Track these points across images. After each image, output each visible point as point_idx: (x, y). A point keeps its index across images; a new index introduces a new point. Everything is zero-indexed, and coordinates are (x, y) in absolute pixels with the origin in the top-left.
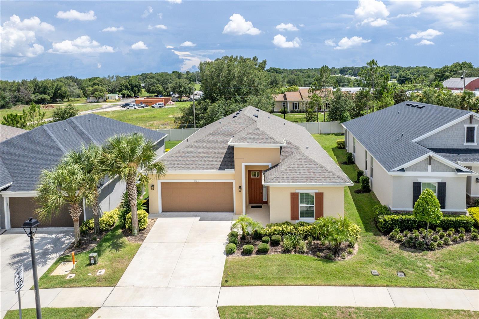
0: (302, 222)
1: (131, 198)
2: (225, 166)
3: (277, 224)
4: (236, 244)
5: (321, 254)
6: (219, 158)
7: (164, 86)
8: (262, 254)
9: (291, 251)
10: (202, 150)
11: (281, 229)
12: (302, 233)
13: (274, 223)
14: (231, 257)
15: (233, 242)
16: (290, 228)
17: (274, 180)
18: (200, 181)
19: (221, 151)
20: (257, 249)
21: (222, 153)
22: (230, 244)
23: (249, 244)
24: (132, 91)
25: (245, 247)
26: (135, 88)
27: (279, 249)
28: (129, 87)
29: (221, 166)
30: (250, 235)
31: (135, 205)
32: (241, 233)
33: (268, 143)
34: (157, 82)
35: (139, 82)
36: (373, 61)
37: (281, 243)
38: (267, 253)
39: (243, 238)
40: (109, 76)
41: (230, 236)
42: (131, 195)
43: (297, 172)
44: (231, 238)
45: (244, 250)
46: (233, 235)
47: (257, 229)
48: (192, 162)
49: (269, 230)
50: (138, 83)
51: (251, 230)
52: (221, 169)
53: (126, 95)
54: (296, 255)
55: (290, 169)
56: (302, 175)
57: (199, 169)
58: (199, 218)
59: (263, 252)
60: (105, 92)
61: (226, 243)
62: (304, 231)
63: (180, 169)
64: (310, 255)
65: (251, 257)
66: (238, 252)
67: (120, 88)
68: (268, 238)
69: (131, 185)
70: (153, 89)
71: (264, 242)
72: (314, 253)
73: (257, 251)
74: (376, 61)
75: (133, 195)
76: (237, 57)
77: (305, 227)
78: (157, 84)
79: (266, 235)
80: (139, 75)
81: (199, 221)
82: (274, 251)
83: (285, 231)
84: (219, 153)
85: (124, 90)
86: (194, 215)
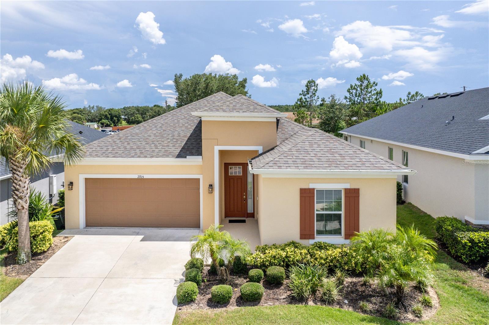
0: (320, 243)
1: (17, 195)
2: (188, 153)
3: (275, 246)
4: (198, 283)
5: (369, 307)
6: (178, 142)
7: (143, 116)
8: (249, 305)
9: (307, 299)
10: (154, 132)
11: (284, 254)
12: (323, 262)
13: (270, 244)
14: (187, 309)
15: (194, 279)
16: (301, 253)
17: (270, 165)
18: (146, 176)
19: (182, 134)
20: (238, 294)
21: (185, 136)
22: (186, 283)
23: (223, 284)
24: (112, 121)
25: (216, 289)
26: (114, 118)
27: (282, 293)
28: (109, 116)
29: (181, 153)
30: (226, 266)
31: (23, 208)
32: (210, 261)
33: (258, 112)
34: (137, 112)
35: (119, 112)
36: (364, 75)
37: (285, 282)
38: (259, 303)
39: (213, 271)
40: (89, 106)
41: (188, 267)
42: (18, 190)
43: (310, 153)
44: (190, 270)
45: (214, 296)
46: (193, 265)
47: (238, 253)
48: (135, 147)
49: (261, 257)
50: (117, 113)
51: (228, 255)
52: (179, 156)
53: (106, 124)
54: (318, 309)
55: (297, 148)
56: (321, 158)
57: (146, 157)
58: (141, 237)
59: (250, 301)
60: (84, 120)
61: (181, 280)
62: (327, 258)
63: (114, 157)
64: (346, 308)
65: (227, 312)
66: (201, 300)
67: (100, 117)
68: (260, 271)
69: (18, 173)
70: (132, 119)
71: (252, 279)
72: (354, 303)
73: (238, 298)
74: (368, 76)
75: (21, 191)
76: (216, 75)
77: (330, 252)
78: (136, 114)
79: (256, 267)
80: (121, 108)
81: (141, 241)
82: (273, 299)
83: (291, 259)
84: (179, 135)
85: (103, 119)
86: (135, 232)
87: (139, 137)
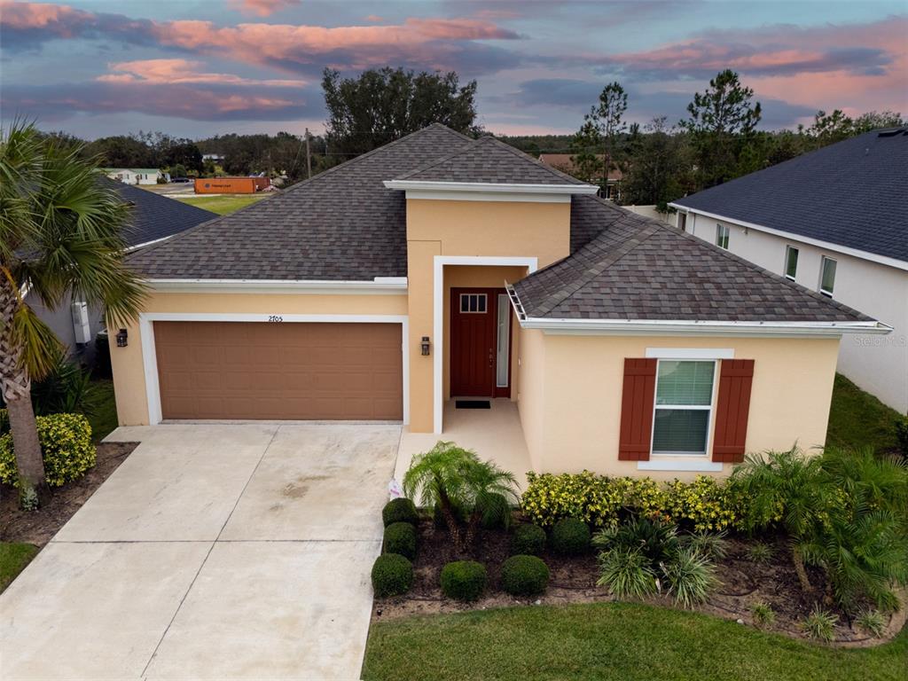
2: (376, 269)
17: (563, 308)
18: (287, 318)
19: (360, 224)
29: (360, 270)
31: (19, 396)
41: (388, 518)
44: (394, 526)
48: (258, 253)
52: (358, 276)
56: (674, 292)
57: (284, 277)
59: (523, 596)
63: (214, 276)
84: (353, 228)
86: (268, 432)
87: (265, 231)
